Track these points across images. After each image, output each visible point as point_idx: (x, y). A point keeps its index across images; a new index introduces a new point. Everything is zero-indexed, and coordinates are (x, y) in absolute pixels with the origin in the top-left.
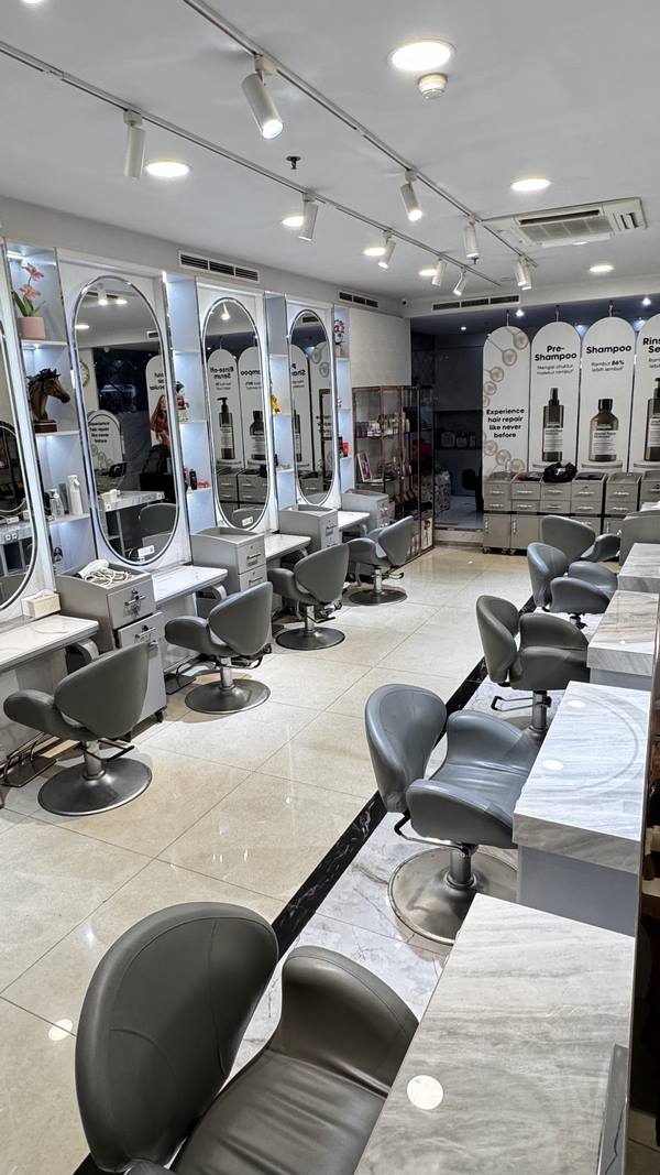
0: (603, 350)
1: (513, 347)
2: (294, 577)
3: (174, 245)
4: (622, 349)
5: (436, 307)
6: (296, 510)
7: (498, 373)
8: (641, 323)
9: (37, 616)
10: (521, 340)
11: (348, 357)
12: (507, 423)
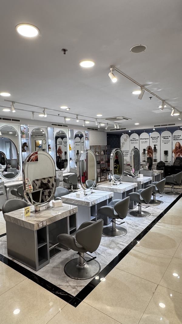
0: (143, 139)
1: (126, 138)
3: (51, 122)
4: (147, 139)
6: (74, 168)
7: (123, 143)
9: (19, 180)
11: (89, 140)
12: (126, 154)
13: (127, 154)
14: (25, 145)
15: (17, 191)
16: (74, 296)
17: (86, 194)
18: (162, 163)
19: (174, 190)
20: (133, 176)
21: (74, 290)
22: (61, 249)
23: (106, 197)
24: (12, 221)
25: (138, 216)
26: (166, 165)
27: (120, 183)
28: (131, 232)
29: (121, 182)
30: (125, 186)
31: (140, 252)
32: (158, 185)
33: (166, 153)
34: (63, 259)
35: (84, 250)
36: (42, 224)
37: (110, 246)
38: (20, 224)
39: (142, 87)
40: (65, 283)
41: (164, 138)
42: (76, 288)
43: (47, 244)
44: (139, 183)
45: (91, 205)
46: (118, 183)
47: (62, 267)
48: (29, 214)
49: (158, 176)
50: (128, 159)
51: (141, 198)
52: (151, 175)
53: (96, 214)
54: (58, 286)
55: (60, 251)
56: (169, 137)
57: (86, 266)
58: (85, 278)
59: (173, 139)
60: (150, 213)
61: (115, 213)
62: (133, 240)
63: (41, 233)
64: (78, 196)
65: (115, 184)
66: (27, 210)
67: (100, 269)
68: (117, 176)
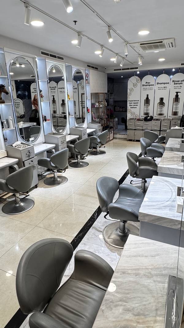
0: (161, 84)
1: (136, 82)
2: (74, 147)
4: (167, 83)
5: (115, 70)
6: (75, 128)
8: (172, 76)
10: (139, 80)
11: (89, 84)
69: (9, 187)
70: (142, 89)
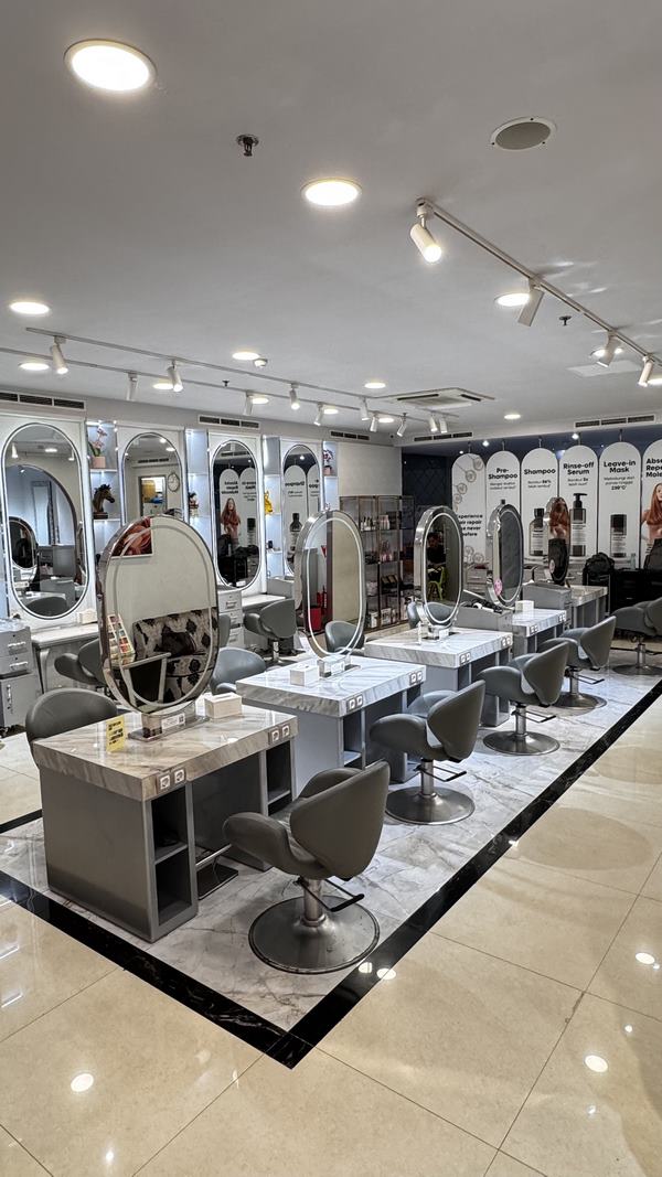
0: (535, 472)
1: (472, 468)
2: (259, 619)
3: (197, 412)
4: (549, 471)
5: (416, 440)
6: (283, 580)
7: (462, 488)
9: (84, 622)
10: (479, 463)
11: (336, 475)
12: (470, 526)
13: (475, 525)
14: (102, 493)
15: (78, 663)
16: (287, 1028)
17: (326, 671)
18: (603, 560)
19: (644, 658)
20: (496, 608)
21: (286, 1009)
22: (239, 867)
23: (399, 682)
24: (62, 769)
25: (514, 749)
26: (617, 567)
27: (451, 634)
28: (489, 807)
29: (454, 629)
30: (467, 644)
31: (522, 879)
32: (586, 642)
33: (618, 522)
34: (242, 900)
35: (321, 869)
36: (168, 777)
37: (414, 857)
38: (91, 779)
39: (535, 279)
40: (254, 984)
41: (613, 467)
42: (293, 1001)
43: (187, 849)
44: (518, 632)
45: (343, 712)
46: (444, 633)
47: (242, 930)
48: (124, 743)
49: (588, 606)
50: (478, 545)
51: (527, 688)
52: (562, 604)
53: (364, 744)
54: (228, 996)
55: (234, 873)
56: (631, 463)
57: (328, 926)
58: (321, 966)
59: (645, 471)
60: (558, 739)
61: (433, 740)
62: (497, 837)
63: (167, 810)
64: (298, 676)
65: (430, 634)
66: (115, 728)
67: (377, 938)
68: (440, 606)
69: (83, 672)
70: (489, 486)
